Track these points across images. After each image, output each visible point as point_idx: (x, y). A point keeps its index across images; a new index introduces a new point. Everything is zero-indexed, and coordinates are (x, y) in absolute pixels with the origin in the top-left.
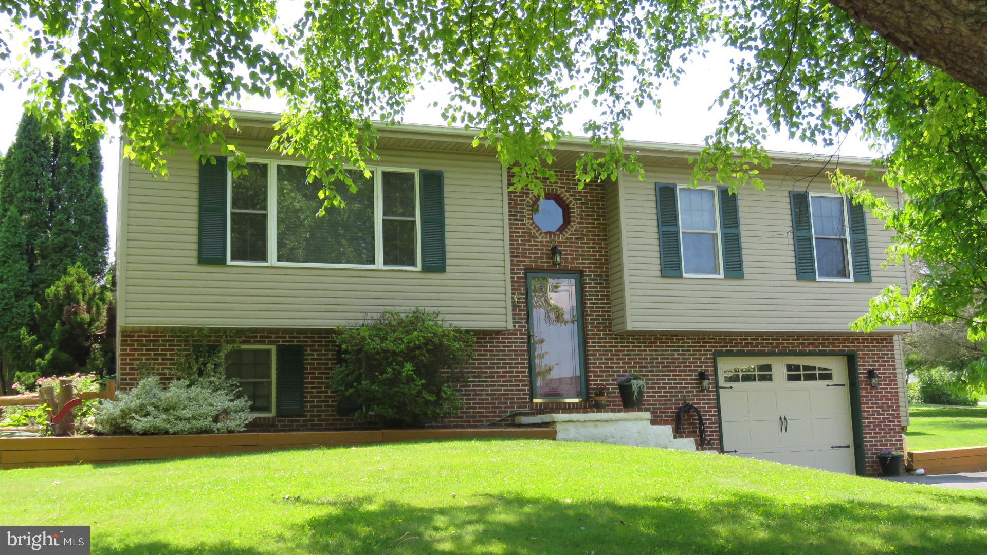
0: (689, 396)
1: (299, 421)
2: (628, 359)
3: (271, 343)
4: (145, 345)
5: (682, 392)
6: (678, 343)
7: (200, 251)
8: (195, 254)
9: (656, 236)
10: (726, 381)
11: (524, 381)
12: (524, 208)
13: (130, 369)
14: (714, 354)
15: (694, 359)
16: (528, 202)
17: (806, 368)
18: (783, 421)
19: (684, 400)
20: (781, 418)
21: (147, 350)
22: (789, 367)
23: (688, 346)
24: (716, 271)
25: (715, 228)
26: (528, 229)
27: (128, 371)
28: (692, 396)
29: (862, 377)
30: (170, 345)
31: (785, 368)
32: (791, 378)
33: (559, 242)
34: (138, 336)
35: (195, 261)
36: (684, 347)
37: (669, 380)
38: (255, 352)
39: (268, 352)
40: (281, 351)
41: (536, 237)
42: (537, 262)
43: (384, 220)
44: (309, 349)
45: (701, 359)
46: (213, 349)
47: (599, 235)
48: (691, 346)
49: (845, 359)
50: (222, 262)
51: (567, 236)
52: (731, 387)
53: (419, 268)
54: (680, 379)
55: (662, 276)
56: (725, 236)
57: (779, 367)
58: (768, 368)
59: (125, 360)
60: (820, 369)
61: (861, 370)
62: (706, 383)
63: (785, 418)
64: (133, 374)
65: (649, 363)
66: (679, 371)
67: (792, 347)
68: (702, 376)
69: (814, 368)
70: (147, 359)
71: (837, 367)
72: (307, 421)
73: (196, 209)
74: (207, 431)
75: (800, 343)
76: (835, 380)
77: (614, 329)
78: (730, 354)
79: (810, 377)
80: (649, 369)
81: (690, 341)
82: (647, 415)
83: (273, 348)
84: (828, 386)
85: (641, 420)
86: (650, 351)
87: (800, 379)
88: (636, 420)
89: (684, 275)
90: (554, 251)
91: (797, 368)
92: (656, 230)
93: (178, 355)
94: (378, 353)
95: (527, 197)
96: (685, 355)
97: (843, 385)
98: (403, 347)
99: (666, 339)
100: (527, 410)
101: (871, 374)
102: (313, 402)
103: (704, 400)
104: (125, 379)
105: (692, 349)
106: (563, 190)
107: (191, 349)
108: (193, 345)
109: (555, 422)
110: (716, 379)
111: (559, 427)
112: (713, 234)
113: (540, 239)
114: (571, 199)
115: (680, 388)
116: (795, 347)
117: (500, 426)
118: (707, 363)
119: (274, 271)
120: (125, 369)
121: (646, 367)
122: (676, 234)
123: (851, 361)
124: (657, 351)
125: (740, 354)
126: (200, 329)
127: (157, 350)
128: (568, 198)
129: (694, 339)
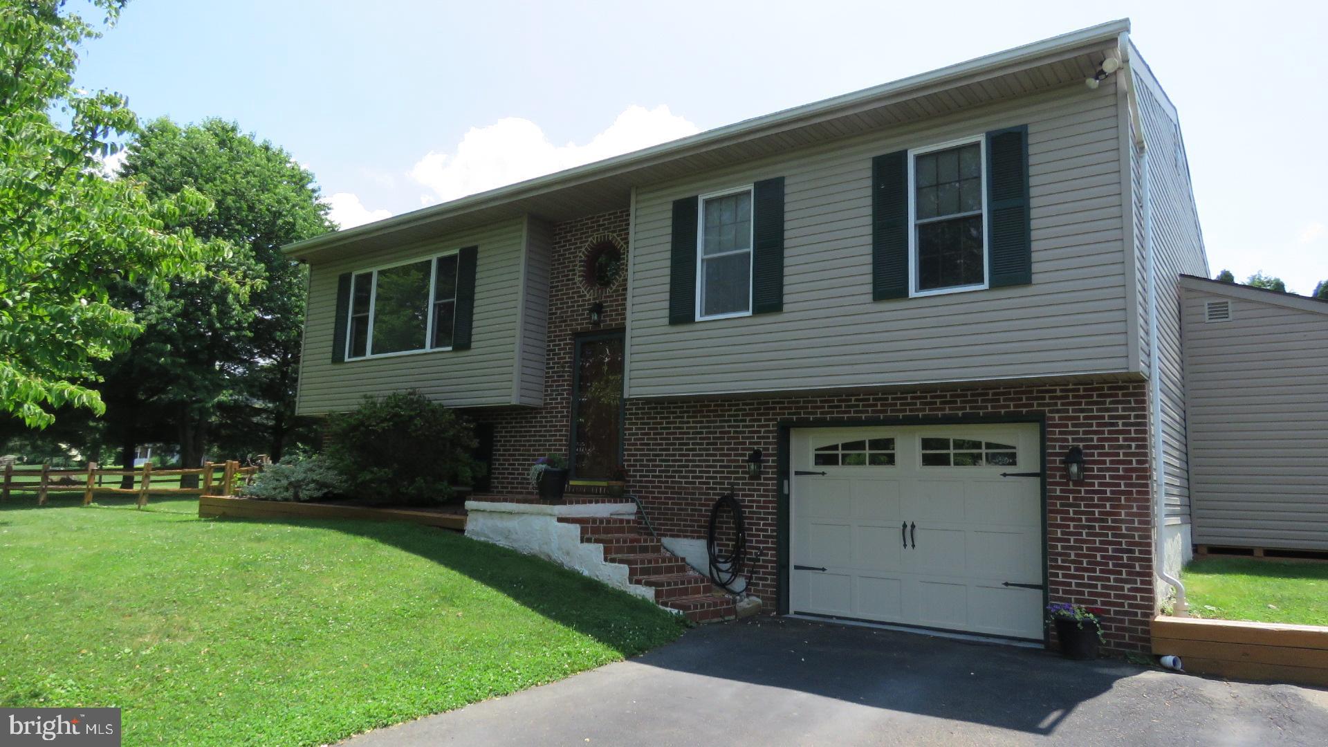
0: (738, 484)
2: (667, 434)
5: (730, 478)
6: (731, 410)
7: (333, 352)
8: (331, 355)
10: (816, 464)
12: (576, 266)
14: (779, 424)
15: (749, 432)
16: (581, 257)
17: (959, 444)
18: (908, 532)
19: (731, 489)
20: (905, 526)
22: (926, 444)
23: (743, 415)
26: (578, 287)
28: (743, 484)
29: (1057, 462)
31: (919, 444)
32: (929, 460)
35: (330, 361)
36: (738, 415)
37: (714, 461)
41: (585, 296)
42: (583, 325)
43: (435, 304)
45: (760, 432)
48: (747, 415)
49: (1036, 428)
51: (614, 288)
52: (823, 474)
53: (452, 348)
54: (729, 461)
57: (908, 445)
58: (888, 443)
60: (989, 446)
61: (1056, 448)
63: (913, 526)
65: (690, 439)
66: (728, 449)
67: (911, 410)
68: (757, 457)
69: (977, 445)
71: (1024, 442)
75: (926, 404)
76: (1021, 467)
79: (969, 460)
80: (691, 447)
81: (747, 408)
84: (1005, 475)
86: (694, 422)
87: (948, 463)
89: (697, 319)
90: (594, 309)
91: (944, 444)
95: (580, 252)
96: (739, 427)
97: (1037, 475)
99: (715, 406)
101: (1071, 456)
103: (759, 490)
105: (748, 419)
106: (615, 235)
110: (782, 460)
113: (588, 297)
114: (622, 243)
115: (728, 473)
116: (917, 410)
118: (768, 438)
119: (366, 363)
121: (688, 444)
123: (1043, 431)
124: (702, 422)
128: (619, 243)
129: (753, 404)
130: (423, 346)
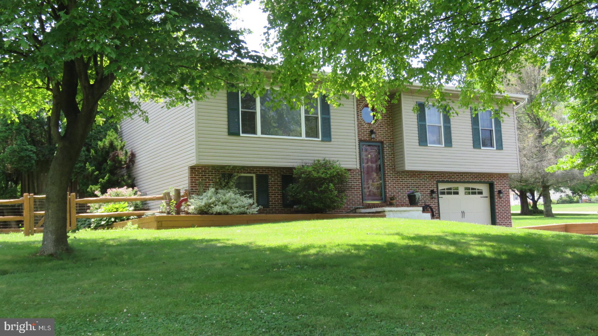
0: (427, 201)
1: (267, 210)
2: (402, 183)
3: (254, 173)
4: (200, 173)
5: (424, 199)
7: (229, 129)
8: (226, 130)
9: (417, 126)
11: (359, 193)
13: (195, 184)
14: (437, 182)
15: (429, 184)
17: (473, 189)
18: (463, 213)
19: (425, 203)
21: (202, 175)
22: (466, 189)
23: (426, 178)
24: (440, 143)
25: (440, 123)
27: (194, 185)
29: (496, 193)
30: (211, 173)
31: (464, 189)
33: (373, 128)
34: (198, 169)
35: (227, 134)
38: (246, 177)
39: (252, 177)
40: (258, 176)
42: (364, 137)
43: (305, 116)
44: (270, 176)
45: (431, 184)
46: (230, 176)
47: (390, 125)
49: (488, 185)
50: (238, 134)
51: (377, 125)
52: (443, 197)
53: (320, 139)
54: (423, 193)
55: (420, 145)
56: (445, 127)
57: (461, 188)
58: (457, 189)
59: (193, 180)
60: (478, 189)
61: (496, 190)
62: (434, 195)
64: (196, 187)
66: (423, 189)
68: (432, 192)
69: (475, 189)
70: (202, 180)
71: (484, 188)
72: (270, 210)
73: (226, 109)
74: (244, 213)
76: (484, 195)
77: (396, 169)
78: (443, 182)
79: (474, 193)
81: (427, 176)
82: (421, 209)
83: (254, 175)
84: (481, 197)
85: (419, 211)
86: (411, 180)
87: (469, 194)
88: (417, 211)
89: (429, 145)
90: (372, 132)
91: (470, 189)
92: (416, 123)
93: (215, 178)
94: (317, 179)
96: (425, 182)
97: (487, 197)
98: (328, 176)
99: (417, 174)
100: (361, 206)
101: (500, 192)
102: (272, 201)
103: (433, 203)
104: (193, 189)
105: (428, 179)
107: (221, 175)
108: (222, 174)
109: (385, 211)
110: (438, 193)
111: (386, 213)
112: (439, 126)
113: (365, 126)
115: (423, 197)
117: (350, 213)
118: (434, 186)
119: (259, 139)
120: (193, 184)
121: (409, 187)
122: (425, 125)
123: (491, 186)
124: (413, 180)
125: (448, 182)
126: (229, 166)
127: (206, 175)
129: (429, 175)
130: (301, 136)
